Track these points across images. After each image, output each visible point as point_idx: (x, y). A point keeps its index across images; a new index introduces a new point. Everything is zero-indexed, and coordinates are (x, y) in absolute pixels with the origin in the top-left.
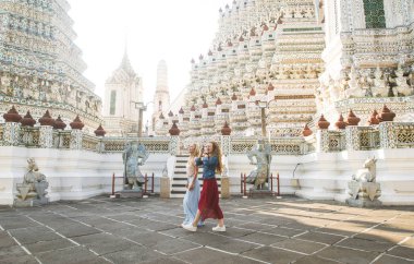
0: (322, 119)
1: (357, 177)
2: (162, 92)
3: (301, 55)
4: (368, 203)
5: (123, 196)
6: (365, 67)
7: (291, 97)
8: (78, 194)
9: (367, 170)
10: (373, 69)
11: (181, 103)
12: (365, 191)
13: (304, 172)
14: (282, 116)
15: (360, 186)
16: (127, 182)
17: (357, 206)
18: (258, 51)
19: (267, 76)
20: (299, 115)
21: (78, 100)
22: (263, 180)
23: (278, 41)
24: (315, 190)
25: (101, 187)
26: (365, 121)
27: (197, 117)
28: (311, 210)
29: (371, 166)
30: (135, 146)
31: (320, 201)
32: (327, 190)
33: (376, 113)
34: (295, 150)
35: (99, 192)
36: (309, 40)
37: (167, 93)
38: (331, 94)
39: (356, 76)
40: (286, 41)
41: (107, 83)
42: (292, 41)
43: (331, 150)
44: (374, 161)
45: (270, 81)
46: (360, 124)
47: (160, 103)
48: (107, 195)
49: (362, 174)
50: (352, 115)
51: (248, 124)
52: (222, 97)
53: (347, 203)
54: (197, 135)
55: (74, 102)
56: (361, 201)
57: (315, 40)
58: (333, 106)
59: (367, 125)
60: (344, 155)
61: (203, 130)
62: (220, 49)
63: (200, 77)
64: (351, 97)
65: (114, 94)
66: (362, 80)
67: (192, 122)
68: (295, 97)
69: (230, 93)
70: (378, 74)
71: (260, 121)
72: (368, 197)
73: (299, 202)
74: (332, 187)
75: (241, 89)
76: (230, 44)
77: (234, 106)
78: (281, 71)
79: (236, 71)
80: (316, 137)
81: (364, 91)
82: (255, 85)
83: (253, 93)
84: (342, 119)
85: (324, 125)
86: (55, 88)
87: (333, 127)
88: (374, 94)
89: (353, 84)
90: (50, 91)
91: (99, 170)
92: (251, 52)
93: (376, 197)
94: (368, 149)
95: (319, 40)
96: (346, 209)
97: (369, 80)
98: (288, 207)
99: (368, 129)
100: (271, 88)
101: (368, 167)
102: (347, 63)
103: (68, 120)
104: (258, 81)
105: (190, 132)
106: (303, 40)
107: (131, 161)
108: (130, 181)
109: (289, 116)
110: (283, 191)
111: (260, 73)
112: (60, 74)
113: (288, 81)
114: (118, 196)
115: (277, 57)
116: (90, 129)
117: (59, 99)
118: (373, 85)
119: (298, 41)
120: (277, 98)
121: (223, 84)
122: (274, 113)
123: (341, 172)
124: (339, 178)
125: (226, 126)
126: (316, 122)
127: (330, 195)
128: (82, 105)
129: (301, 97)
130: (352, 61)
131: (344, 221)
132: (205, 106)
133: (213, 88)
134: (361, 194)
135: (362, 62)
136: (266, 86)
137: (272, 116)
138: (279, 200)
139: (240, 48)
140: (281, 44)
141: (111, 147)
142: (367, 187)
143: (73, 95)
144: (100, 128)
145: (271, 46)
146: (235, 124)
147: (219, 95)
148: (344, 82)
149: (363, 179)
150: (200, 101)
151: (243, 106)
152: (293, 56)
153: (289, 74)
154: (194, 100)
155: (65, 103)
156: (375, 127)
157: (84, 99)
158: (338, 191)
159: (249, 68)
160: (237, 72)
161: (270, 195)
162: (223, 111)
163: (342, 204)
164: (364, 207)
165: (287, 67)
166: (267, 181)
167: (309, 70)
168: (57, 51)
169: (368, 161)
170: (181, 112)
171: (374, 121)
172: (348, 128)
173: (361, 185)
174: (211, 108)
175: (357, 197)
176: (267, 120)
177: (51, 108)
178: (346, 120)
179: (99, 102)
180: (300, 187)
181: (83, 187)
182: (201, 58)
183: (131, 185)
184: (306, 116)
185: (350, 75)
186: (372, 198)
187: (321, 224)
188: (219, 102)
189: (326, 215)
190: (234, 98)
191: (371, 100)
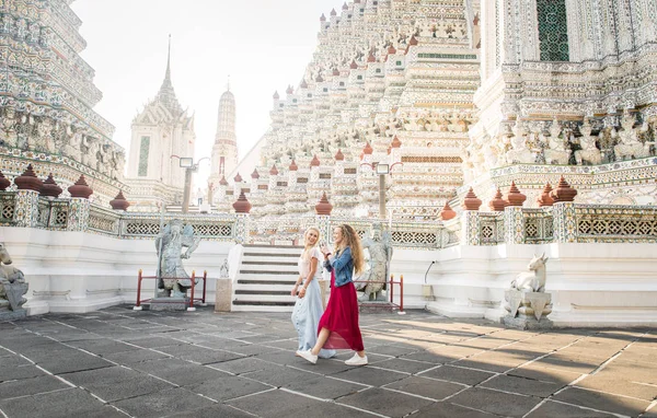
0: (471, 194)
1: (518, 285)
2: (225, 142)
3: (444, 96)
4: (532, 324)
5: (154, 307)
6: (536, 118)
7: (426, 159)
8: (80, 303)
9: (533, 274)
10: (548, 122)
11: (256, 162)
12: (529, 305)
13: (441, 274)
14: (410, 188)
15: (522, 298)
16: (162, 286)
17: (516, 328)
18: (380, 86)
19: (392, 124)
20: (437, 188)
21: (84, 149)
22: (378, 286)
23: (410, 72)
24: (456, 303)
25: (118, 292)
26: (533, 200)
27: (279, 184)
28: (448, 333)
29: (539, 268)
30: (177, 228)
31: (462, 320)
32: (474, 302)
33: (549, 189)
34: (429, 240)
35: (115, 300)
36: (456, 73)
37: (233, 143)
38: (486, 157)
39: (523, 131)
40: (422, 72)
41: (136, 124)
42: (430, 73)
43: (481, 242)
44: (544, 261)
45: (395, 132)
46: (525, 205)
47: (222, 159)
48: (128, 306)
49: (525, 279)
50: (514, 190)
51: (360, 199)
52: (321, 155)
53: (503, 324)
54: (280, 214)
55: (77, 154)
56: (522, 320)
57: (465, 74)
58: (488, 175)
59: (536, 206)
60: (501, 250)
61: (288, 205)
62: (320, 79)
63: (286, 121)
64: (514, 163)
65: (145, 142)
66: (532, 138)
67: (271, 193)
68: (433, 159)
69: (334, 149)
70: (555, 130)
71: (377, 193)
72: (532, 315)
73: (430, 321)
74: (482, 298)
75: (350, 142)
76: (336, 73)
77: (338, 169)
78: (412, 119)
79: (343, 114)
80: (462, 222)
81: (535, 155)
82: (373, 137)
83: (368, 150)
84: (499, 195)
85: (472, 204)
86: (45, 128)
87: (486, 208)
88: (549, 160)
89: (519, 143)
90: (35, 133)
91: (115, 265)
92: (368, 86)
93: (545, 314)
94: (536, 242)
95: (473, 74)
96: (500, 332)
97: (542, 138)
98: (414, 327)
99: (536, 211)
100: (397, 144)
101: (535, 269)
102: (511, 112)
103: (65, 183)
104: (377, 132)
105: (269, 208)
106: (448, 73)
107: (169, 251)
108: (168, 284)
109: (423, 189)
110: (407, 303)
111: (381, 120)
112: (54, 106)
113: (422, 134)
114: (146, 308)
115: (408, 97)
116: (102, 198)
117: (52, 147)
118: (548, 147)
119: (440, 73)
120: (405, 159)
121: (324, 135)
122: (400, 183)
123: (495, 276)
124: (493, 285)
125: (325, 200)
126: (462, 198)
127: (478, 311)
128: (91, 158)
129: (442, 160)
130: (518, 108)
131: (495, 350)
132: (294, 167)
133: (308, 141)
134: (523, 309)
135: (534, 110)
136: (390, 141)
137: (397, 188)
138: (400, 318)
139: (351, 80)
140: (414, 77)
141: (137, 228)
142: (531, 299)
143: (76, 141)
144: (120, 196)
145: (399, 80)
146: (339, 198)
147: (316, 151)
148: (505, 140)
149: (527, 287)
150: (285, 160)
151: (353, 171)
152: (431, 96)
153: (425, 123)
154: (277, 158)
155: (62, 154)
156: (548, 209)
157: (95, 148)
158: (491, 304)
159: (364, 110)
160: (345, 115)
161: (388, 309)
162: (322, 176)
163: (495, 325)
164: (527, 329)
165: (422, 112)
166: (384, 288)
167: (454, 118)
168: (51, 67)
169: (535, 260)
170: (256, 175)
171: (545, 201)
172: (508, 210)
173: (523, 296)
174: (302, 171)
175: (518, 314)
176: (389, 194)
177: (37, 161)
178: (505, 198)
179: (120, 154)
180: (435, 298)
181: (88, 293)
182: (290, 91)
183: (169, 291)
184: (449, 189)
185: (514, 129)
186: (538, 316)
187: (461, 355)
188: (315, 163)
189: (470, 341)
190: (339, 157)
191: (543, 169)
